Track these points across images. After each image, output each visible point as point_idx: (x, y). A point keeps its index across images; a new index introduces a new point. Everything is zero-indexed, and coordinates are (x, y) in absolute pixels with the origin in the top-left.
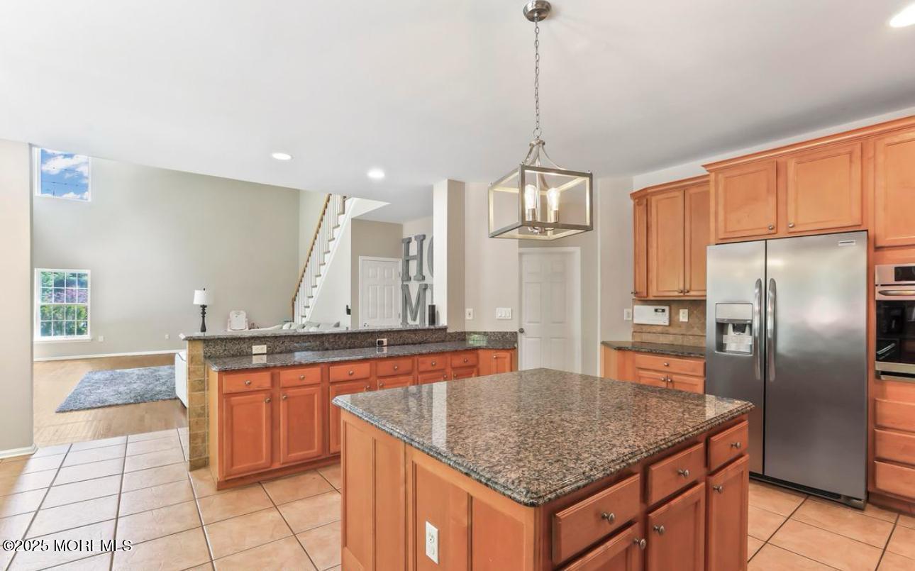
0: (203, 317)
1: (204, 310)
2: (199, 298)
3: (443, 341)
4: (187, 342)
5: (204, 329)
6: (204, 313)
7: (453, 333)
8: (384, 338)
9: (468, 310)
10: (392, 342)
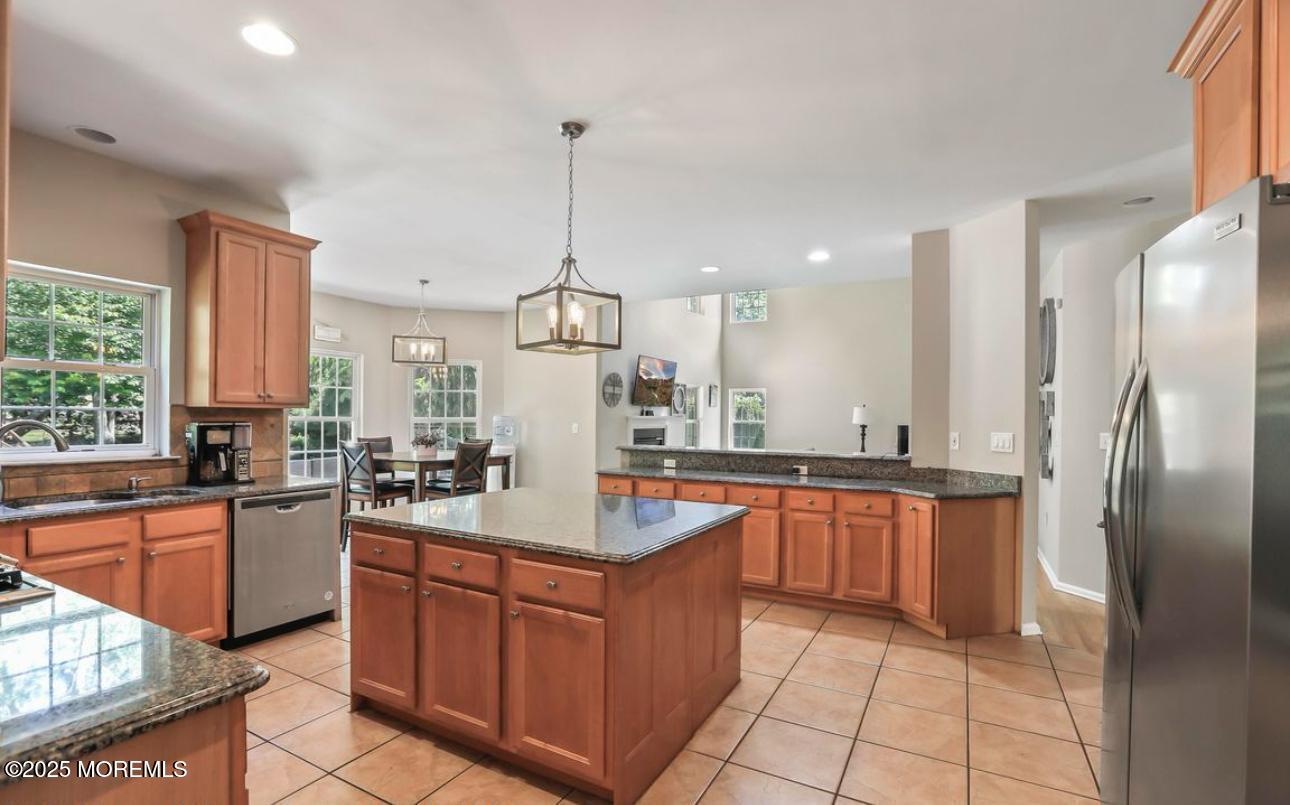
0: (863, 439)
1: (863, 430)
2: (857, 418)
3: (903, 479)
4: (619, 451)
5: (863, 450)
6: (863, 435)
7: (920, 469)
8: (802, 465)
9: (954, 435)
10: (815, 471)
